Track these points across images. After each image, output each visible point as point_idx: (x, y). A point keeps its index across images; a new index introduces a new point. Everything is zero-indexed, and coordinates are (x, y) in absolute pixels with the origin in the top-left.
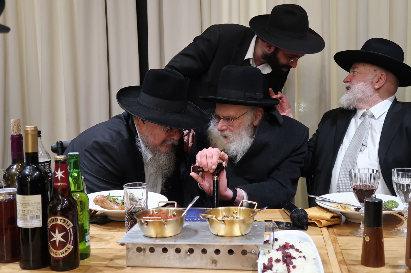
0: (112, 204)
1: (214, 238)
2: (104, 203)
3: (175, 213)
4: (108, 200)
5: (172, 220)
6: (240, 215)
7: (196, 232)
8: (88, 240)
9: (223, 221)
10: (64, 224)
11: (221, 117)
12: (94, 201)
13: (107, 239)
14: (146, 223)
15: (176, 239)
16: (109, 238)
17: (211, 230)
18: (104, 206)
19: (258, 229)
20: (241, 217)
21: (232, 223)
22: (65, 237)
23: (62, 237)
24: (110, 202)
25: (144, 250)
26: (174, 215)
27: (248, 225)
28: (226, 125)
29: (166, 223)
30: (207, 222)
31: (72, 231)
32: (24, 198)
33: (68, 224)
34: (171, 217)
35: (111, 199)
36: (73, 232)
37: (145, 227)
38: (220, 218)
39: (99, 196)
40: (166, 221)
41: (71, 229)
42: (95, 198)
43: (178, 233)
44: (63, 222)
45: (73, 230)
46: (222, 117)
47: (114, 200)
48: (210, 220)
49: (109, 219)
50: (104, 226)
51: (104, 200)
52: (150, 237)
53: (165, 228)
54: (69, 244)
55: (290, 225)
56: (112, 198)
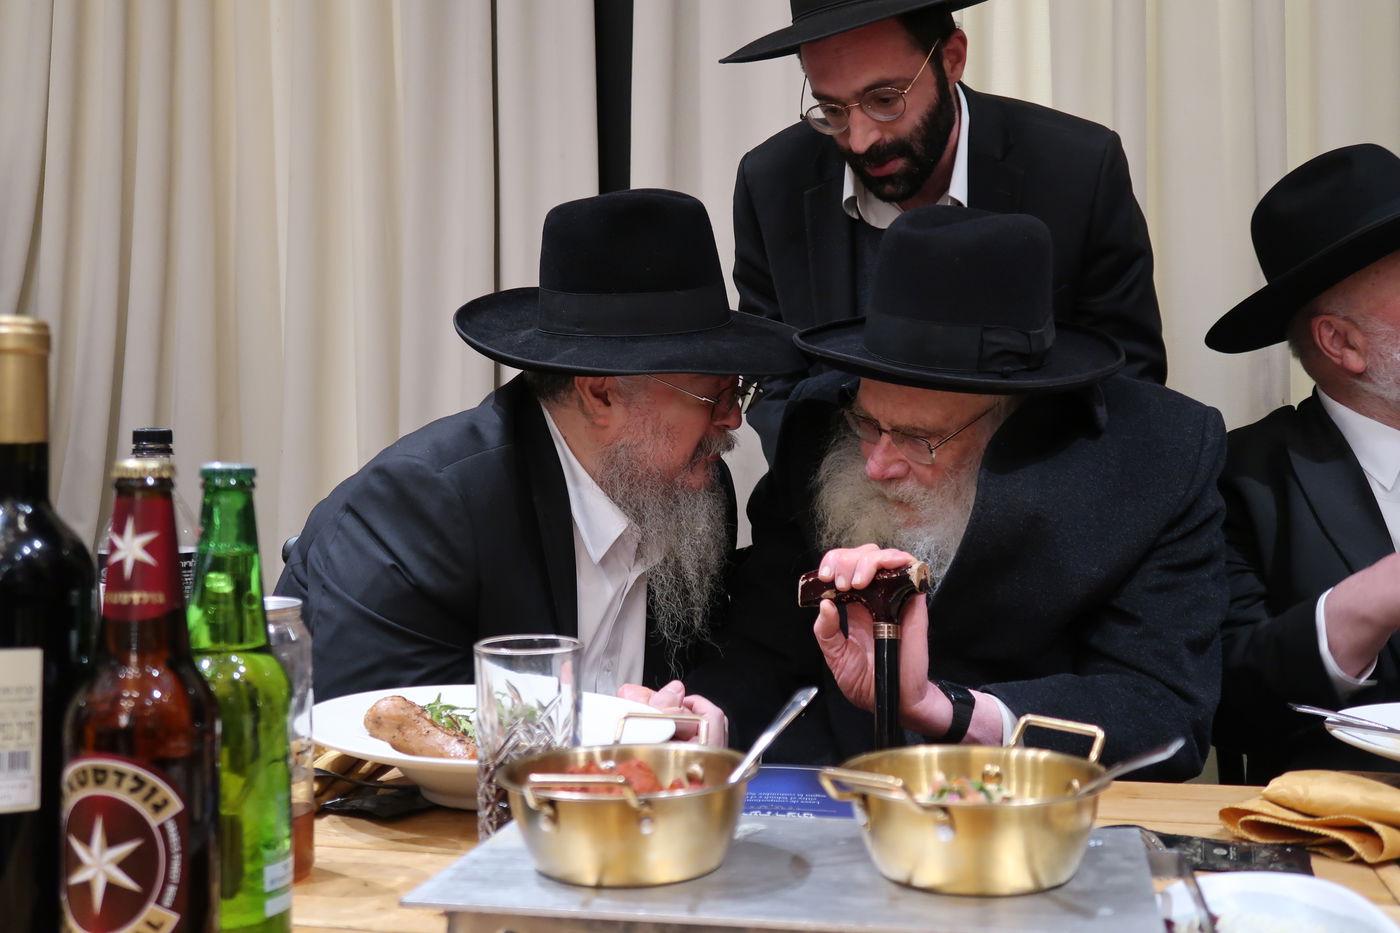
0: (439, 737)
1: (894, 899)
2: (408, 732)
3: (696, 769)
4: (422, 719)
5: (681, 799)
6: (1020, 789)
7: (799, 864)
8: (278, 885)
9: (945, 809)
10: (134, 802)
11: (884, 426)
12: (365, 723)
13: (392, 885)
14: (547, 810)
15: (699, 897)
16: (401, 879)
17: (875, 856)
18: (405, 745)
19: (1111, 859)
20: (1025, 796)
21: (984, 822)
22: (140, 865)
23: (124, 865)
24: (432, 729)
26: (692, 779)
27: (1073, 838)
28: (903, 457)
29: (646, 810)
30: (860, 816)
31: (174, 837)
33: (157, 799)
34: (676, 785)
35: (440, 717)
36: (183, 842)
37: (545, 826)
38: (924, 796)
39: (388, 702)
40: (648, 803)
41: (172, 828)
42: (371, 710)
43: (707, 867)
44: (133, 791)
45: (180, 831)
46: (888, 429)
47: (454, 723)
48: (873, 804)
49: (425, 800)
50: (396, 829)
51: (408, 716)
52: (567, 883)
53: (646, 837)
54: (159, 902)
55: (1225, 852)
56: (444, 714)
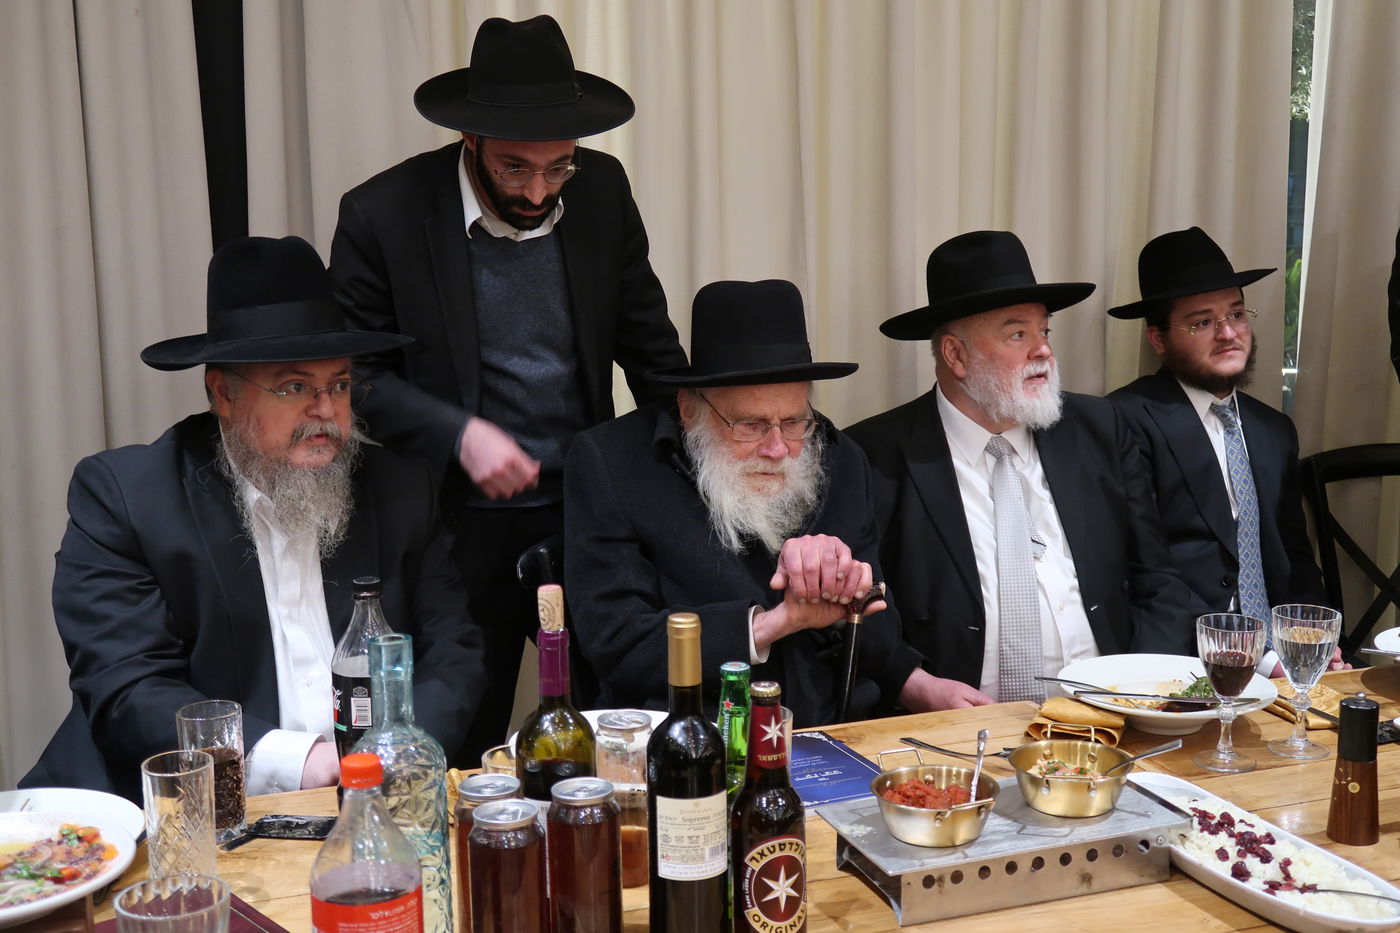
23: (793, 886)
25: (941, 879)
32: (697, 805)
37: (938, 824)
44: (796, 850)
